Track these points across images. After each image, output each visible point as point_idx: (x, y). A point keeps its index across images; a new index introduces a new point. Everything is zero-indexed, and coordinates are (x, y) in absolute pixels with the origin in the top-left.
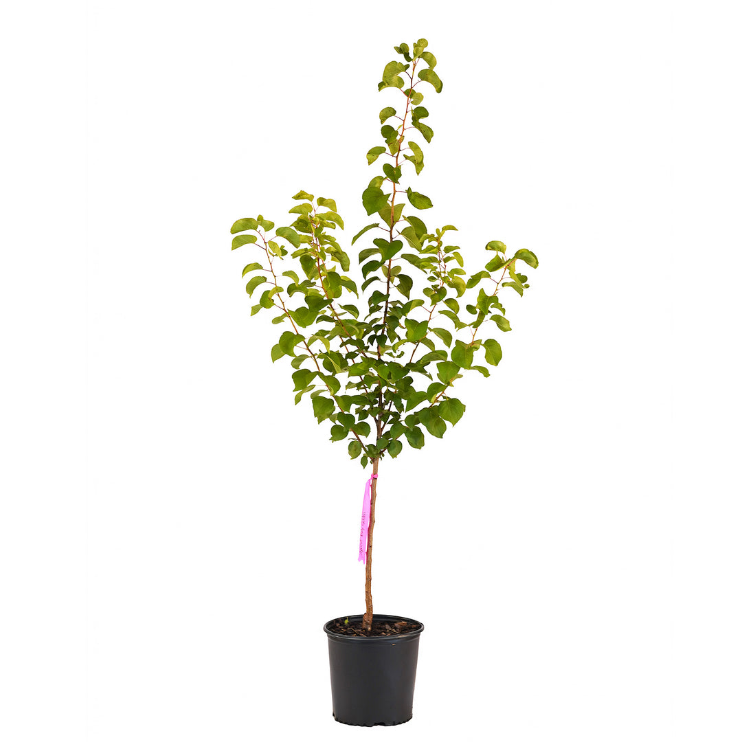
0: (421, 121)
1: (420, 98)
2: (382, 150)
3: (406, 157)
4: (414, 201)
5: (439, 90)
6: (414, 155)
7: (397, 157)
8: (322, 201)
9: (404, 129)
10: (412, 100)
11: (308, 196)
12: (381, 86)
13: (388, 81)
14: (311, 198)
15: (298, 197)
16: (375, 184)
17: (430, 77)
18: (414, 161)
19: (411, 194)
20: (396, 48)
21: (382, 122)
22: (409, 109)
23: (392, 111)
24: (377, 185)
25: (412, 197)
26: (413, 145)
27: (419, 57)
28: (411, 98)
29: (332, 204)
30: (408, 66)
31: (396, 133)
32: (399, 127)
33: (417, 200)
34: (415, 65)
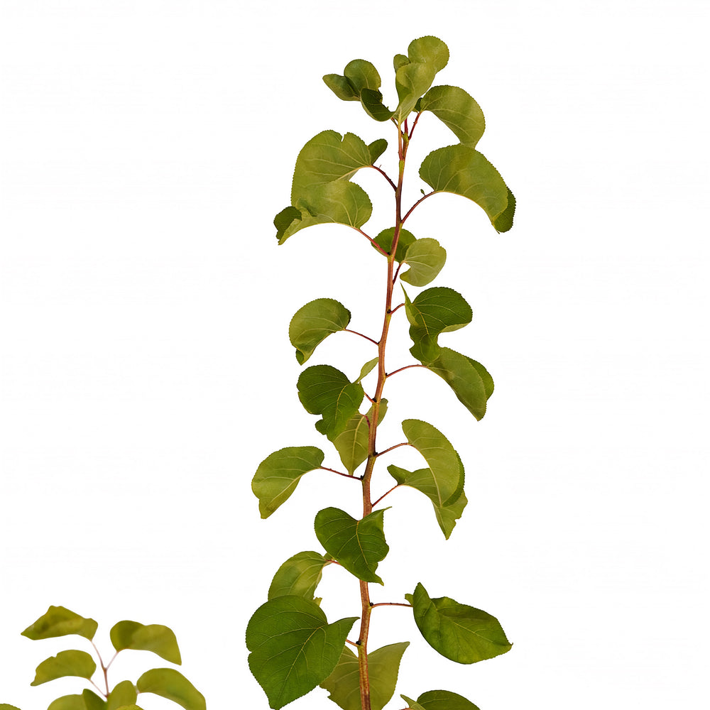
0: (446, 340)
1: (432, 256)
2: (310, 459)
3: (401, 476)
4: (439, 634)
5: (504, 221)
6: (428, 467)
7: (365, 479)
8: (127, 635)
9: (383, 376)
10: (405, 267)
11: (75, 624)
12: (285, 223)
13: (310, 201)
14: (88, 628)
15: (40, 630)
16: (295, 579)
17: (465, 176)
18: (429, 491)
19: (427, 612)
20: (331, 80)
21: (301, 358)
22: (398, 298)
23: (335, 313)
24: (301, 585)
25: (433, 622)
26: (419, 433)
27: (418, 108)
28: (400, 259)
29: (162, 641)
30: (380, 146)
31: (355, 392)
32: (366, 369)
33: (452, 632)
34: (405, 137)
